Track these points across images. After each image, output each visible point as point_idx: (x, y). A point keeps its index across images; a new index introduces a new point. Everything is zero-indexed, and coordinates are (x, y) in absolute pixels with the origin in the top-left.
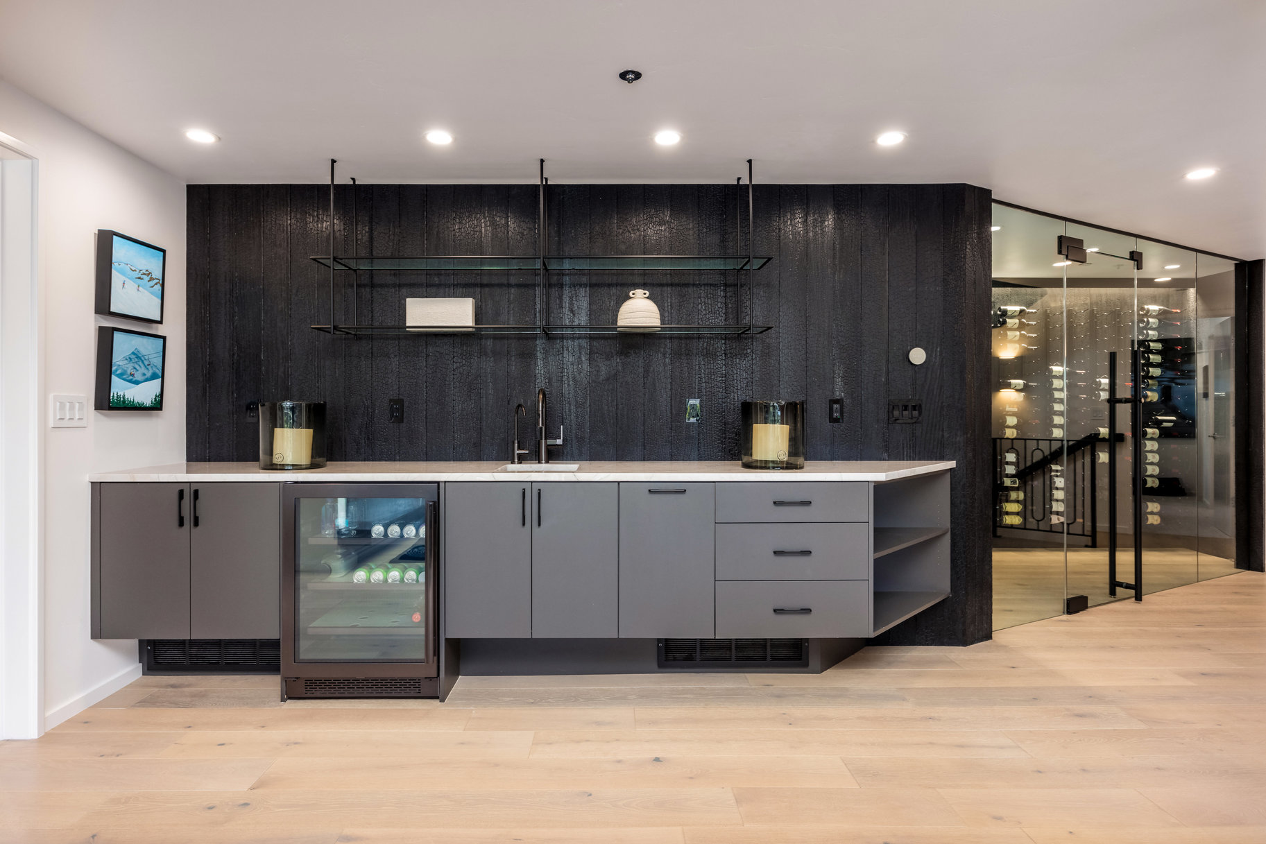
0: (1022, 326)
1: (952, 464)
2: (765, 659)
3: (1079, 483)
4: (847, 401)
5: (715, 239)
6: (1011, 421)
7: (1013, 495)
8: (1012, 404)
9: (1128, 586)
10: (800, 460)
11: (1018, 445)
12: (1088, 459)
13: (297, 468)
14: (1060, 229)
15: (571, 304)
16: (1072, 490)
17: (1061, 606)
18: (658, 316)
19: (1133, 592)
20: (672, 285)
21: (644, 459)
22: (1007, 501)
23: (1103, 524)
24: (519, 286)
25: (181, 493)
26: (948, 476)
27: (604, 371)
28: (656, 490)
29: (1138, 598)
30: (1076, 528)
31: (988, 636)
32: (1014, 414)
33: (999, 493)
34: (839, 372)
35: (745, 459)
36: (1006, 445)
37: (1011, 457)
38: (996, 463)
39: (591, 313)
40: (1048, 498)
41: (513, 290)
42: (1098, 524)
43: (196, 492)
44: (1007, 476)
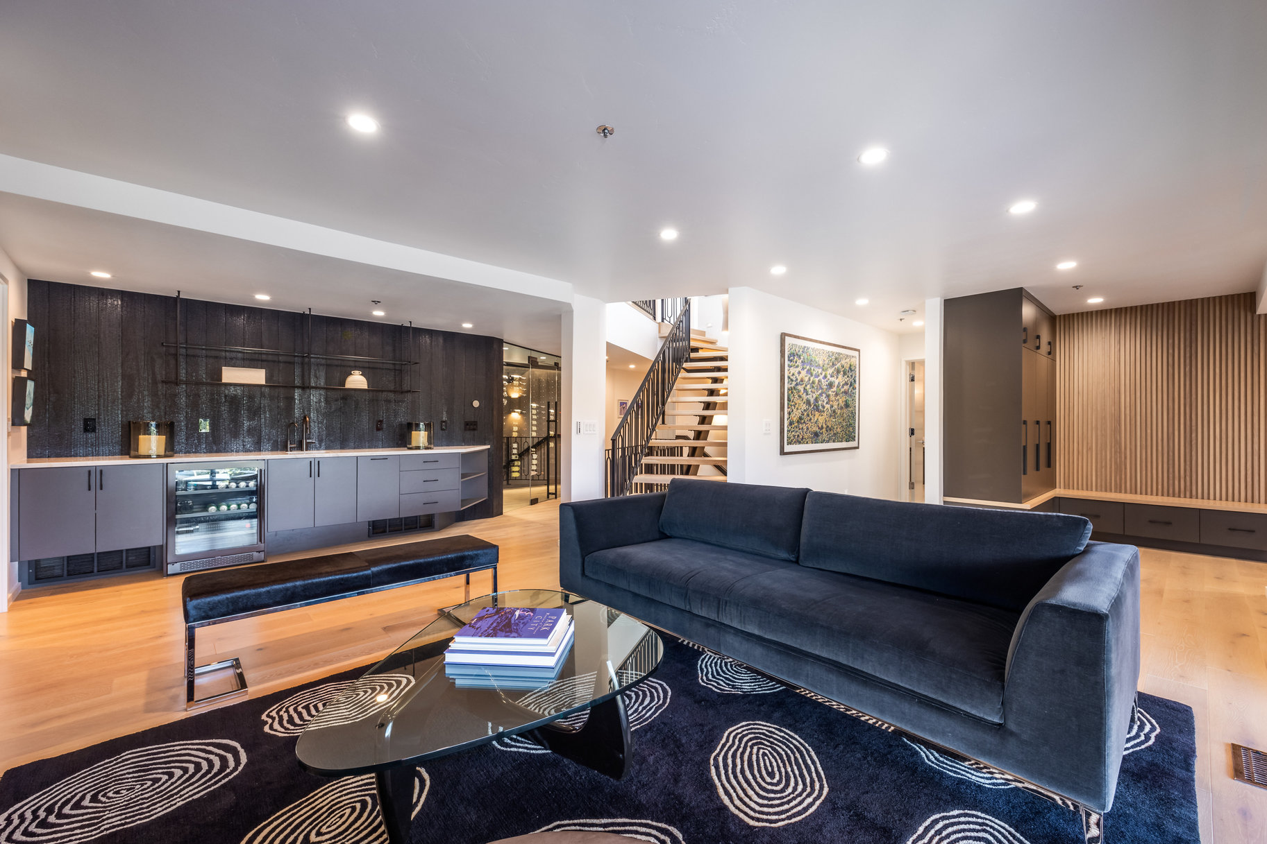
0: (520, 385)
1: (489, 447)
2: (417, 528)
3: (543, 457)
4: (448, 422)
5: (389, 348)
6: (515, 429)
7: (516, 463)
8: (516, 421)
9: (553, 494)
10: (432, 446)
11: (518, 440)
12: (546, 447)
13: (158, 456)
14: (529, 353)
15: (315, 373)
16: (540, 459)
17: (529, 503)
18: (366, 383)
19: (554, 496)
20: (369, 368)
21: (355, 448)
22: (514, 466)
23: (552, 476)
24: (285, 362)
25: (89, 472)
26: (487, 452)
27: (333, 408)
28: (374, 459)
29: (556, 498)
30: (541, 477)
31: (502, 514)
32: (516, 426)
33: (510, 463)
34: (445, 409)
35: (408, 446)
36: (513, 440)
37: (515, 446)
38: (509, 449)
39: (327, 379)
40: (529, 464)
41: (281, 364)
42: (550, 476)
43: (101, 471)
44: (514, 454)
